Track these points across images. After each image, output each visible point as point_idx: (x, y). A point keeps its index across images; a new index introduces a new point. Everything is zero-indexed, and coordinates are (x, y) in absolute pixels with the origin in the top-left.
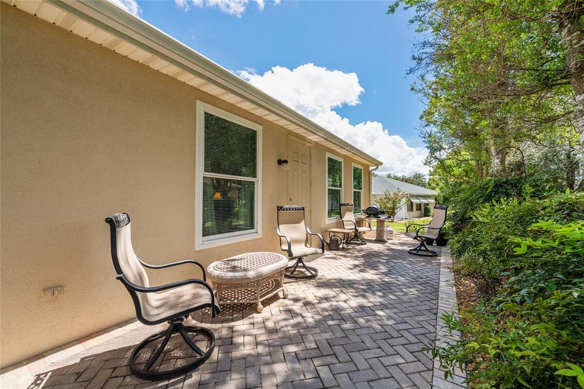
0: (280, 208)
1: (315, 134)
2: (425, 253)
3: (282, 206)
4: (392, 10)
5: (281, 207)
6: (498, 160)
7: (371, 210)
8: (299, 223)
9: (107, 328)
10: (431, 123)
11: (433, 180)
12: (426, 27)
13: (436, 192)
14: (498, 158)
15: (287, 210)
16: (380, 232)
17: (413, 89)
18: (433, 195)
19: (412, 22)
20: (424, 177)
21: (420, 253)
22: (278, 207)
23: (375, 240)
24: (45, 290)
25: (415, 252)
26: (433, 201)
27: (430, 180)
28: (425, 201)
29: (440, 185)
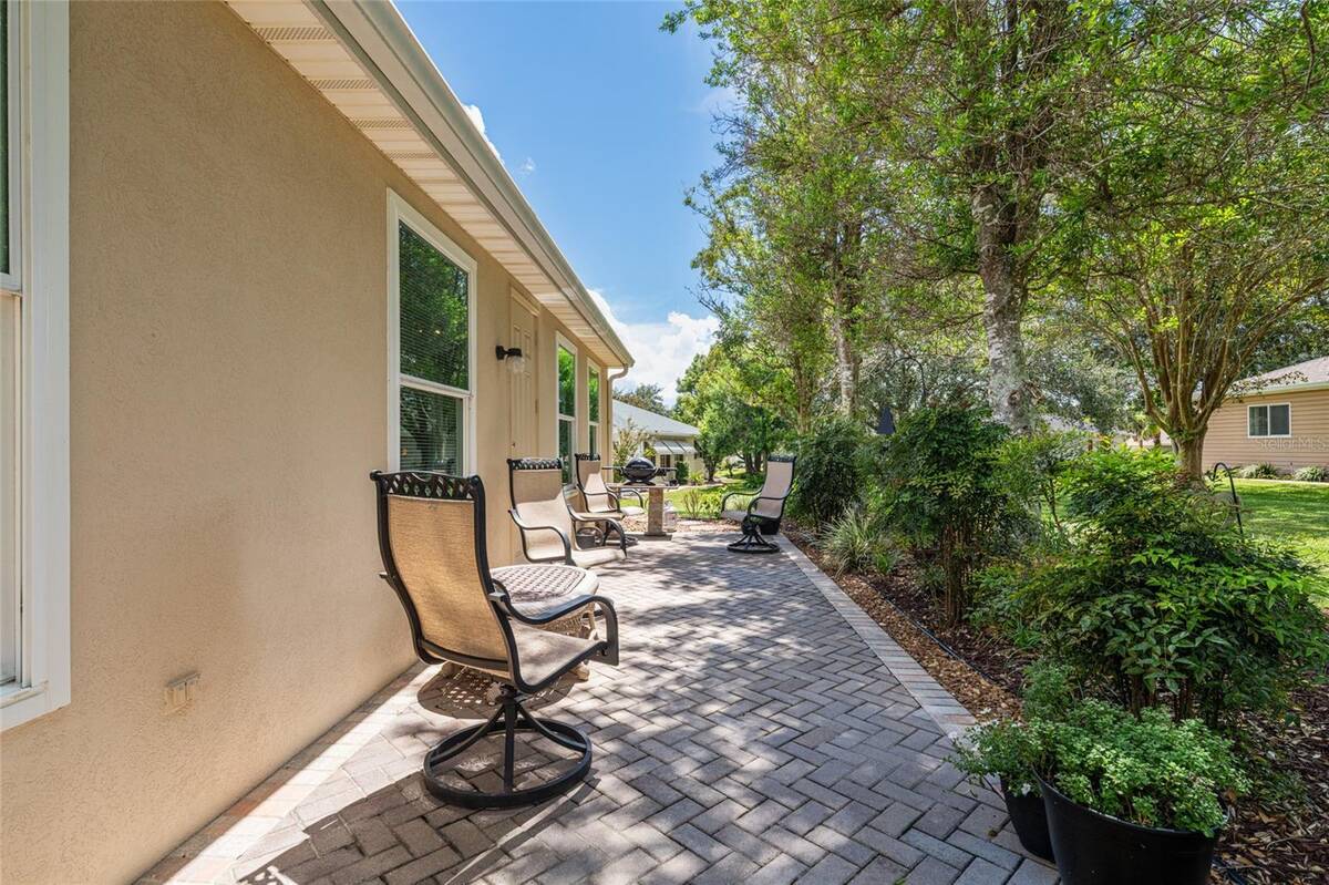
0: (514, 465)
1: (559, 289)
2: (756, 548)
3: (518, 458)
4: (671, 25)
5: (518, 462)
6: (849, 373)
7: (638, 468)
8: (554, 497)
9: (267, 779)
10: (723, 283)
11: (688, 402)
12: (725, 81)
13: (695, 431)
14: (849, 369)
15: (529, 468)
16: (656, 515)
17: (688, 202)
18: (693, 436)
20: (659, 394)
21: (750, 548)
22: (509, 461)
23: (646, 535)
24: (171, 684)
25: (742, 548)
26: (690, 449)
27: (679, 401)
28: (677, 449)
29: (709, 413)
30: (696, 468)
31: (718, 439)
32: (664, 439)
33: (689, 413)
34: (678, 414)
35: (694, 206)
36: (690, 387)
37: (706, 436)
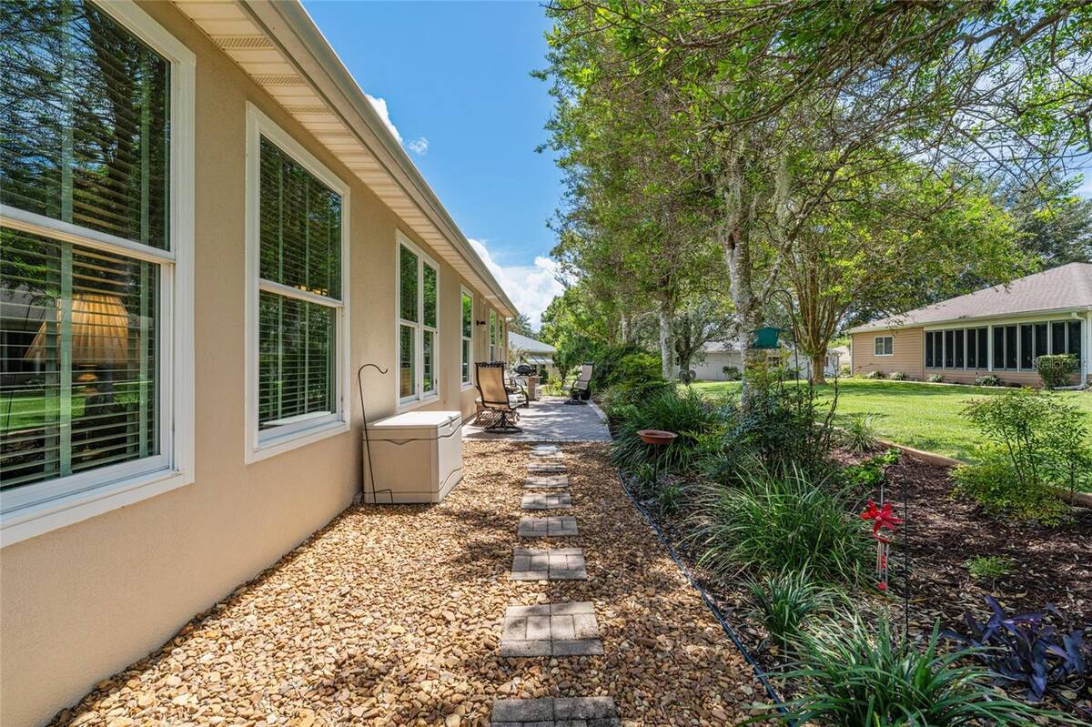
4: (540, 150)
7: (523, 369)
11: (548, 329)
13: (554, 350)
16: (532, 391)
17: (548, 226)
18: (552, 353)
19: (563, 182)
20: (528, 322)
26: (550, 361)
27: (543, 328)
28: (541, 361)
29: (562, 338)
30: (553, 374)
31: (567, 354)
32: (533, 354)
33: (549, 337)
34: (542, 337)
35: (551, 228)
36: (550, 319)
37: (560, 352)
